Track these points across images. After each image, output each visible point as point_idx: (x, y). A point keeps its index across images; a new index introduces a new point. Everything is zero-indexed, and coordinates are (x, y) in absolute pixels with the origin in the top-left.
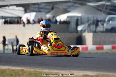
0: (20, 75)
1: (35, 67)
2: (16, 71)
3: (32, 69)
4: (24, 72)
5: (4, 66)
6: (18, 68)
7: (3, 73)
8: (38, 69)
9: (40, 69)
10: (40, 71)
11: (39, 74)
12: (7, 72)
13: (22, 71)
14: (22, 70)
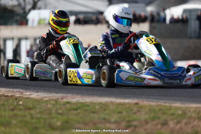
0: (135, 113)
1: (155, 99)
2: (128, 106)
3: (151, 101)
4: (141, 107)
5: (101, 97)
6: (127, 101)
7: (105, 110)
8: (161, 101)
9: (165, 103)
10: (167, 105)
11: (168, 110)
12: (111, 107)
13: (136, 106)
14: (137, 104)
